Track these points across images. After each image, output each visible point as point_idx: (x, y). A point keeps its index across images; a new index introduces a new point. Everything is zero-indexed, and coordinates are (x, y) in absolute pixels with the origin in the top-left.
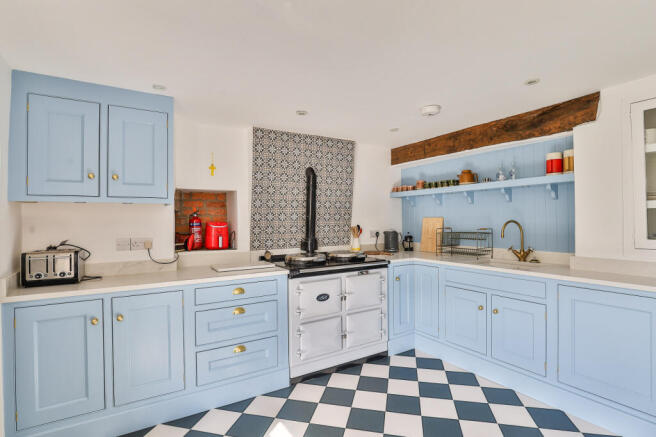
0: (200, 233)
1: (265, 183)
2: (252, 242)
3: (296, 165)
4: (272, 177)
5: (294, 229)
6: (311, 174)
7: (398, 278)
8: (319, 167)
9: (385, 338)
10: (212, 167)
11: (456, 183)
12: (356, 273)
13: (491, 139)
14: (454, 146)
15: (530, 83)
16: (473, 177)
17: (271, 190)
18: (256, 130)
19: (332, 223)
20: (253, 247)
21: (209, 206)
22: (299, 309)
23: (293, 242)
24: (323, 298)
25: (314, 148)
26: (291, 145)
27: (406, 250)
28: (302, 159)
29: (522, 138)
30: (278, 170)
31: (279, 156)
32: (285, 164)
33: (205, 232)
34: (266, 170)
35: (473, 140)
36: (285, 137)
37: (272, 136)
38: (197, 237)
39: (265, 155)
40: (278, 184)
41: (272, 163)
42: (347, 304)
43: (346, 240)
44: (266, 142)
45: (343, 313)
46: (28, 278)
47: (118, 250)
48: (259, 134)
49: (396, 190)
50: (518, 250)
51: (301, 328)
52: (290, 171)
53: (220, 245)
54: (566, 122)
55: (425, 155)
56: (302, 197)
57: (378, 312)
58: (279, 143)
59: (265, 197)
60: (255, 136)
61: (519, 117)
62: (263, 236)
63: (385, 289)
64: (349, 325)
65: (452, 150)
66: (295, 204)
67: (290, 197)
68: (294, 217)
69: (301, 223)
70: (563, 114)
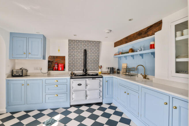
0: (57, 66)
1: (72, 54)
2: (69, 69)
3: (81, 49)
4: (74, 52)
5: (81, 66)
6: (85, 51)
7: (107, 81)
8: (88, 49)
9: (101, 98)
10: (59, 50)
11: (128, 53)
12: (91, 79)
13: (135, 38)
14: (127, 41)
15: (130, 20)
16: (132, 50)
17: (74, 56)
18: (69, 40)
19: (93, 65)
20: (69, 70)
21: (61, 60)
22: (73, 87)
23: (81, 70)
24: (80, 85)
25: (86, 44)
26: (79, 43)
27: (117, 73)
28: (83, 47)
29: (143, 38)
30: (76, 50)
31: (76, 47)
32: (77, 49)
33: (58, 66)
34: (72, 50)
35: (131, 39)
36: (77, 42)
37: (74, 41)
38: (56, 67)
39: (72, 47)
40: (76, 54)
41: (74, 49)
42: (88, 87)
43: (97, 69)
44: (72, 43)
45: (87, 90)
46: (13, 75)
47: (34, 70)
48: (70, 41)
49: (115, 55)
50: (143, 75)
51: (73, 92)
52: (79, 51)
53: (61, 70)
54: (153, 31)
55: (121, 44)
56: (83, 57)
57: (99, 90)
58: (76, 43)
59: (72, 57)
60: (69, 42)
61: (142, 30)
62: (72, 68)
63: (101, 84)
64: (88, 93)
65: (126, 42)
66: (81, 59)
67: (79, 57)
68: (81, 63)
69: (83, 64)
70: (153, 28)
